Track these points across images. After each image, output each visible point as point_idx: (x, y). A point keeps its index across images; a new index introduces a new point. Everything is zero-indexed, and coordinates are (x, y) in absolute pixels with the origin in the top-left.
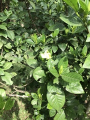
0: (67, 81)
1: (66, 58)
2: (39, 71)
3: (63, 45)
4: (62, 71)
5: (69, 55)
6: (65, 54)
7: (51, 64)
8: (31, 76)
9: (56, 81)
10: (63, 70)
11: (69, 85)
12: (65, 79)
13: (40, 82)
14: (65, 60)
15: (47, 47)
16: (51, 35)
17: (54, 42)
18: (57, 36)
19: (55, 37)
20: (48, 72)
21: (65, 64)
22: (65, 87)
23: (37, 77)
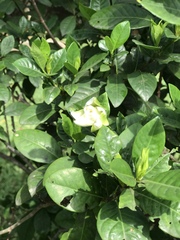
0: (163, 197)
1: (157, 124)
2: (66, 172)
3: (143, 78)
4: (146, 166)
5: (166, 114)
6: (155, 109)
7: (109, 146)
8: (32, 191)
9: (128, 201)
10: (151, 164)
11: (168, 212)
12: (155, 192)
13: (69, 208)
14: (154, 132)
15: (87, 86)
16: (102, 45)
17: (113, 68)
18: (122, 49)
19: (116, 51)
20: (100, 171)
21: (154, 142)
22: (157, 220)
23: (58, 194)
